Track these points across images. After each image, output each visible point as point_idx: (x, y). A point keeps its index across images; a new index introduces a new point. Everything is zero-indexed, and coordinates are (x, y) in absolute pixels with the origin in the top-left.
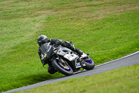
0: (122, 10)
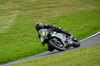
0: (72, 10)
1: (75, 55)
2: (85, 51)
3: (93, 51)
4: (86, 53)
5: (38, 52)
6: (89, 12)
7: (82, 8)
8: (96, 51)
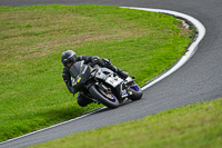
1: (87, 142)
2: (108, 132)
3: (126, 133)
4: (112, 137)
5: (6, 135)
6: (116, 44)
7: (102, 37)
8: (132, 133)
